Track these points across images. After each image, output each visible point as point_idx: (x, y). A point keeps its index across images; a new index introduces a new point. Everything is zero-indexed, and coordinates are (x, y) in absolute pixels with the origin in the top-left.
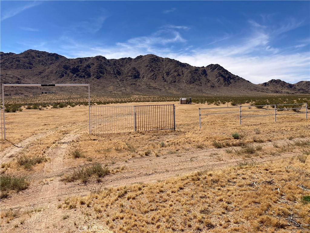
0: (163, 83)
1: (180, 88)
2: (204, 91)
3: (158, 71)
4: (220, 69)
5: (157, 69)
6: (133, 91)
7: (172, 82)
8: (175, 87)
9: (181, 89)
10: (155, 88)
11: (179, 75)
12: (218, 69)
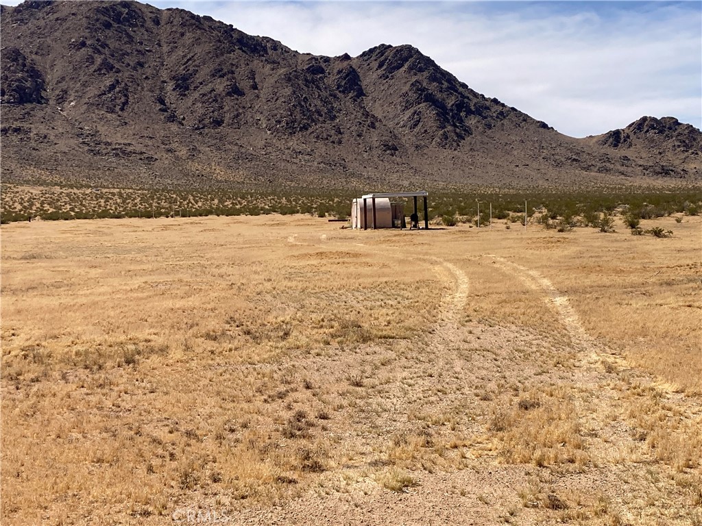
0: (160, 130)
1: (243, 150)
2: (353, 166)
3: (135, 69)
4: (421, 70)
5: (132, 60)
7: (207, 121)
8: (218, 149)
9: (250, 158)
10: (123, 152)
11: (236, 91)
12: (410, 69)
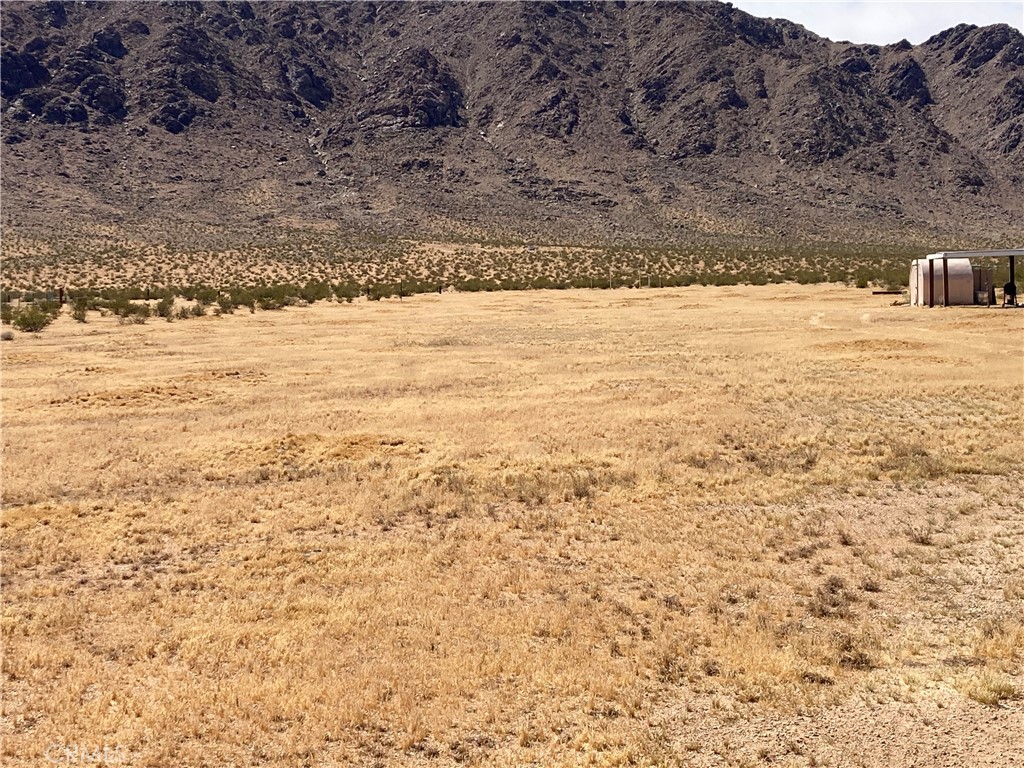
0: (622, 161)
1: (743, 189)
2: (911, 211)
3: (588, 73)
4: (1022, 62)
5: (582, 61)
6: (419, 214)
7: (690, 147)
8: (707, 187)
9: (753, 199)
10: (569, 194)
12: (1006, 60)
